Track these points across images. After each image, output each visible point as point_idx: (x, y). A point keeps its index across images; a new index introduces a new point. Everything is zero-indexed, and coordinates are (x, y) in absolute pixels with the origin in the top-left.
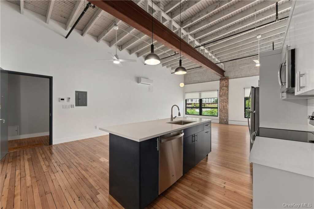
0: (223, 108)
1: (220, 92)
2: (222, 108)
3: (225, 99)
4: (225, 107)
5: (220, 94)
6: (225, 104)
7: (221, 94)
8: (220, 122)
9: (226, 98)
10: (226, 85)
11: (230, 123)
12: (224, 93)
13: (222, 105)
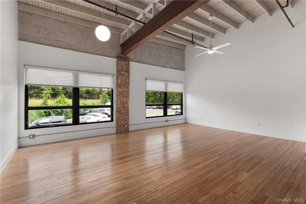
0: (122, 106)
1: (117, 79)
2: (120, 106)
3: (125, 92)
4: (125, 105)
5: (117, 83)
6: (125, 99)
7: (119, 81)
8: (117, 131)
9: (126, 90)
10: (127, 69)
11: (131, 128)
12: (123, 82)
13: (120, 101)
